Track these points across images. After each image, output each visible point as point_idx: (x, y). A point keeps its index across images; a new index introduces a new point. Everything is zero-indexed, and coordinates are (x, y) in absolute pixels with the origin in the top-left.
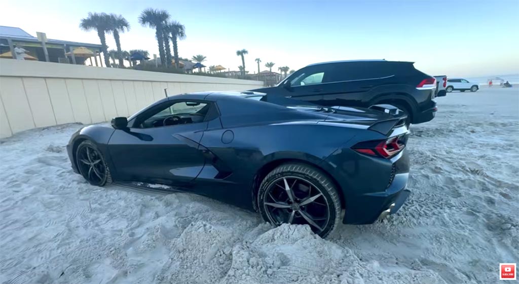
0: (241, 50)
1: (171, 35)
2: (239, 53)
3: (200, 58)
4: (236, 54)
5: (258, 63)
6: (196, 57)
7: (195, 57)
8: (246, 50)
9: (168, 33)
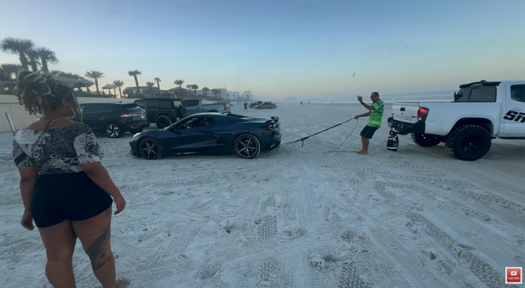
0: (133, 70)
1: (40, 61)
2: (131, 73)
3: (96, 75)
4: (128, 75)
5: (158, 82)
6: (91, 73)
7: (89, 73)
8: (139, 71)
9: (37, 58)
